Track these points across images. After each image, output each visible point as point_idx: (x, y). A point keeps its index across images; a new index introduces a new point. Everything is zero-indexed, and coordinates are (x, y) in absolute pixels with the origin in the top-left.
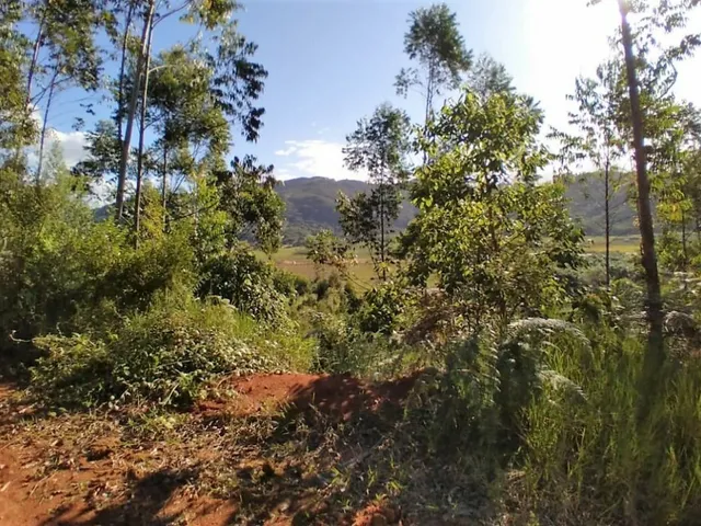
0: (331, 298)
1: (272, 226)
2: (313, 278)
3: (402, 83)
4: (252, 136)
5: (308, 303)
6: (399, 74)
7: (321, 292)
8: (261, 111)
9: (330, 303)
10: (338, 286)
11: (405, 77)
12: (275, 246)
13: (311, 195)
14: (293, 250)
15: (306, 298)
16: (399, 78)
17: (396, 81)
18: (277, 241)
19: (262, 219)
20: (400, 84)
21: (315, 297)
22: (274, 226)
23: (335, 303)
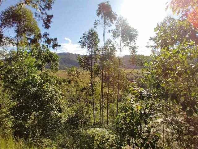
0: (72, 83)
1: (55, 64)
2: (67, 78)
3: (96, 24)
4: (47, 27)
5: (66, 85)
6: (95, 21)
7: (70, 82)
8: (52, 16)
9: (72, 85)
10: (74, 80)
11: (97, 23)
12: (57, 70)
13: (66, 57)
14: (62, 71)
15: (65, 83)
16: (95, 22)
17: (94, 24)
18: (57, 69)
19: (52, 62)
20: (95, 25)
21: (68, 83)
22: (56, 64)
23: (73, 84)
